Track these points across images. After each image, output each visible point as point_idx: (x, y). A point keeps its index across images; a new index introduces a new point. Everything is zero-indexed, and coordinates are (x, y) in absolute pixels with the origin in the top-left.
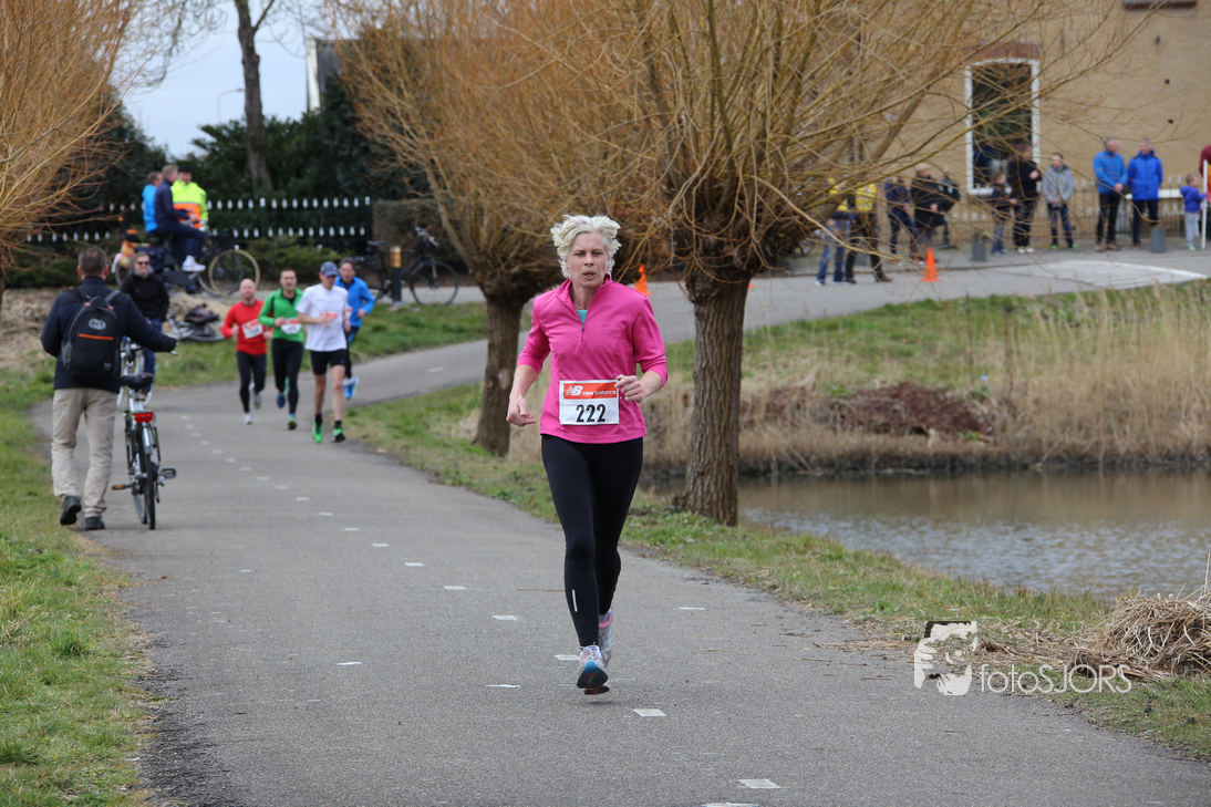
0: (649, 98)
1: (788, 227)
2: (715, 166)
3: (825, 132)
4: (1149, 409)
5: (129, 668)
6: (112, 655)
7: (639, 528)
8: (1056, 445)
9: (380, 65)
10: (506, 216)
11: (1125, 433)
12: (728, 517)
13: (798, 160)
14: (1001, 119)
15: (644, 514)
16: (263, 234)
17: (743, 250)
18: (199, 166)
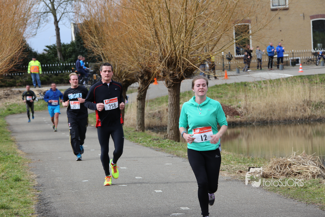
0: (155, 38)
1: (190, 69)
2: (172, 54)
3: (198, 45)
4: (280, 109)
5: (31, 184)
6: (27, 181)
7: (156, 143)
8: (258, 118)
9: (89, 30)
10: (121, 67)
11: (274, 115)
12: (178, 140)
13: (192, 52)
14: (241, 41)
15: (157, 140)
16: (62, 72)
17: (179, 75)
18: (45, 56)
